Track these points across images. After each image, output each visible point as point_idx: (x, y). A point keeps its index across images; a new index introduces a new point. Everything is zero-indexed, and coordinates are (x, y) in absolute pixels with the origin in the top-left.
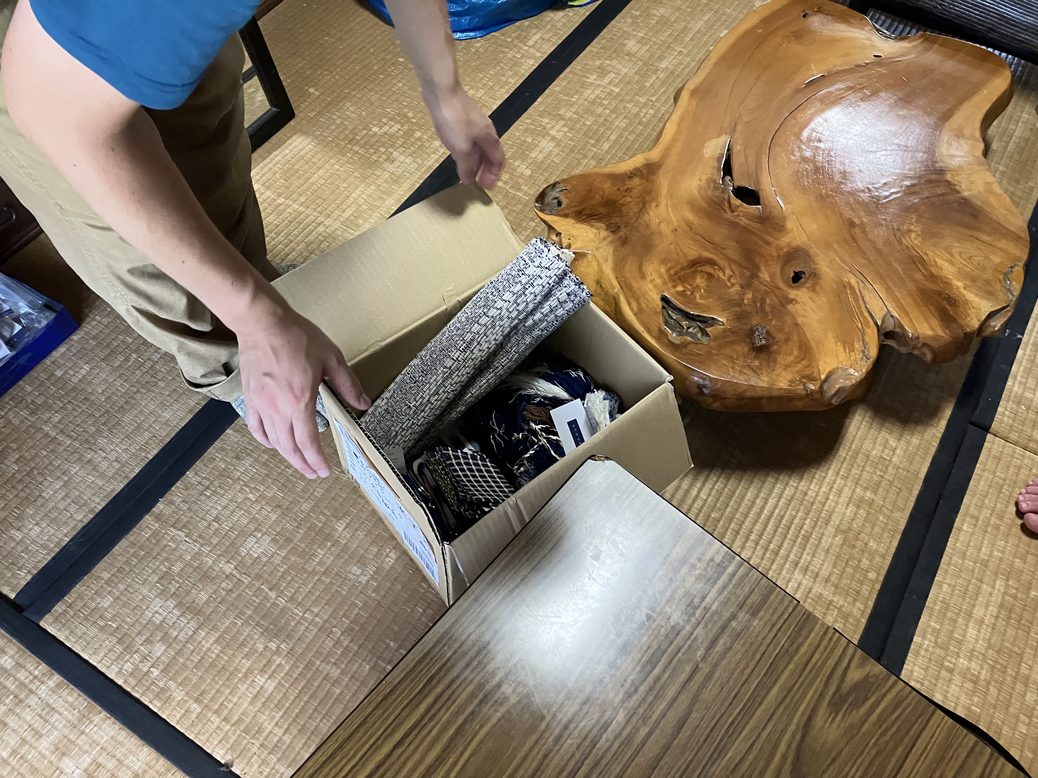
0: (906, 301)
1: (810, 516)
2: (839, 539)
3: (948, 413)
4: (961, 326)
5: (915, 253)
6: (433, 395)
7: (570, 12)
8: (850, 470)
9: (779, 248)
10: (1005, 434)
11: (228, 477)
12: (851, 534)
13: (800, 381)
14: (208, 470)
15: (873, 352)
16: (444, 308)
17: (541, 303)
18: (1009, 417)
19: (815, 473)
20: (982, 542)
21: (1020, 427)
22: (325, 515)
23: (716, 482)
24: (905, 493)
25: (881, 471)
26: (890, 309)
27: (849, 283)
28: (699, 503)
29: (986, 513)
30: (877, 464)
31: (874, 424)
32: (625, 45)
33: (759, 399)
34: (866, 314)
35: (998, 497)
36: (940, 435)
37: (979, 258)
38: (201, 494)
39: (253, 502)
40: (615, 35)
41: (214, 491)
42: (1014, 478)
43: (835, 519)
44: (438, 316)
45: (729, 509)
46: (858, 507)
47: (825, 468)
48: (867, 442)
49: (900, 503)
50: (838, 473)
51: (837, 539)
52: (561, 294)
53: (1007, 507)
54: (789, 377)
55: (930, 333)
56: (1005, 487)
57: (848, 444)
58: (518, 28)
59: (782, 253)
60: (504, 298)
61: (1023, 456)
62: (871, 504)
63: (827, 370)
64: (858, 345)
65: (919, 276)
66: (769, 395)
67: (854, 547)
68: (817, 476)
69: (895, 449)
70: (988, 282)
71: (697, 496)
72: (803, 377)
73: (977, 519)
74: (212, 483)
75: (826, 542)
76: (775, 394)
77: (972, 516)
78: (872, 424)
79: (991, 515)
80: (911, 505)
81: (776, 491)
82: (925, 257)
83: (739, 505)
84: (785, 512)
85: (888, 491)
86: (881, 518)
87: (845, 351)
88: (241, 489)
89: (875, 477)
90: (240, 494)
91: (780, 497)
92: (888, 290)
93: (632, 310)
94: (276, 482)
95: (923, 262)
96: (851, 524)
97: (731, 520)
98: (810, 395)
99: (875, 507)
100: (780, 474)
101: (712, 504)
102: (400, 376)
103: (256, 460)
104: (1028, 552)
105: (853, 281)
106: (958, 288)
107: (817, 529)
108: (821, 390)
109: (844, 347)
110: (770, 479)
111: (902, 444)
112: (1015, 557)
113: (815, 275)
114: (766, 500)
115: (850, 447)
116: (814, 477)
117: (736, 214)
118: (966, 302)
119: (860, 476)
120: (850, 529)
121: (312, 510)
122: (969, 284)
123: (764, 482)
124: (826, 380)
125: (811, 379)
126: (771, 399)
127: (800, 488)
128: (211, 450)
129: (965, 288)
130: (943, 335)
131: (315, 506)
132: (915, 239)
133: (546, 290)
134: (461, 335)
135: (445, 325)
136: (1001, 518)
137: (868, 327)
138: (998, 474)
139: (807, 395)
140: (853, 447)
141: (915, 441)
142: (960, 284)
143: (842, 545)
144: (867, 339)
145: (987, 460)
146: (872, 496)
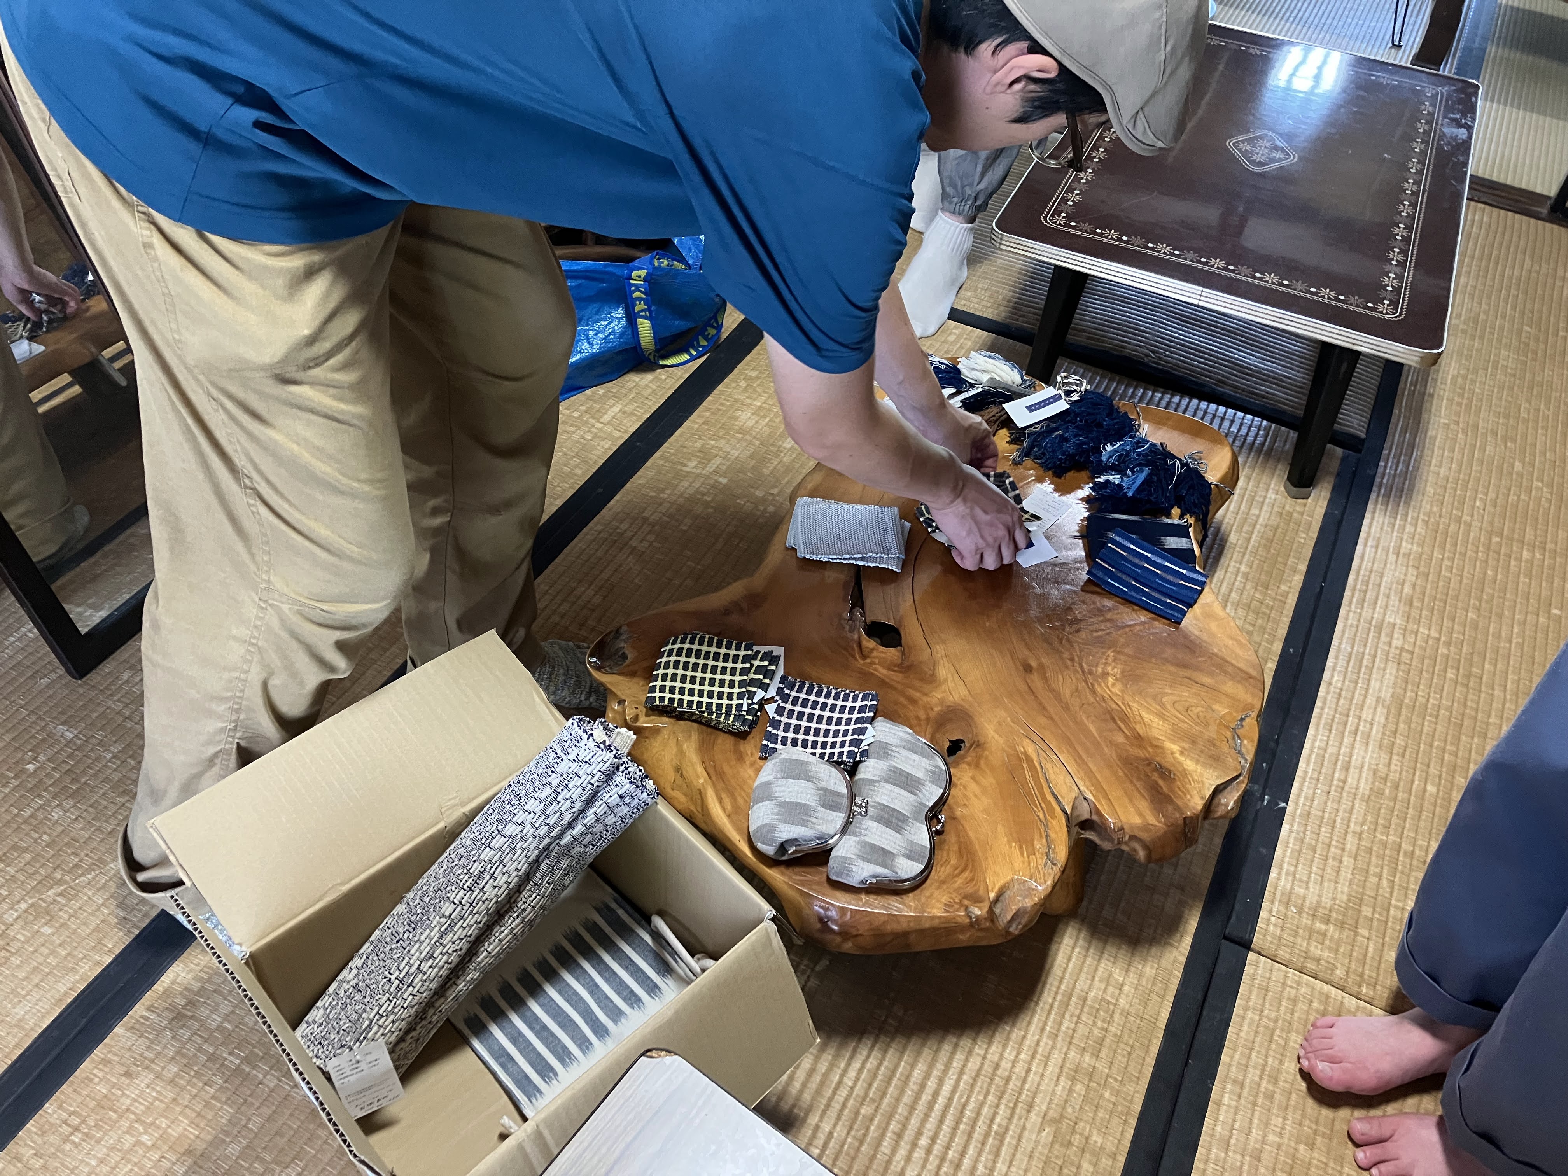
0: (1103, 776)
1: (1004, 1101)
2: (1047, 1134)
3: (1192, 924)
4: (1178, 808)
5: (1114, 706)
6: (425, 959)
7: (661, 374)
8: (1060, 1024)
9: (928, 708)
10: (1272, 952)
11: (111, 1109)
12: (1064, 1125)
13: (961, 904)
14: (79, 1100)
15: (1062, 853)
16: (441, 825)
17: (582, 811)
18: (1275, 925)
19: (1010, 1033)
20: (1251, 1122)
21: (1291, 939)
22: (262, 1160)
23: (868, 1057)
24: (1138, 1052)
25: (1104, 1021)
26: (1082, 788)
27: (1025, 753)
28: (843, 1092)
29: (1253, 1075)
30: (1098, 1010)
31: (1091, 951)
32: (736, 419)
33: (906, 934)
34: (1050, 798)
35: (1269, 1048)
36: (1183, 959)
37: (1199, 709)
38: (66, 1140)
39: (149, 1149)
40: (722, 404)
41: (87, 1135)
42: (1288, 1017)
43: (1041, 1104)
44: (433, 839)
45: (886, 1101)
46: (1073, 1080)
47: (1025, 1023)
48: (1083, 976)
49: (1133, 1070)
50: (1043, 1030)
51: (1044, 1134)
52: (610, 796)
53: (1281, 1062)
54: (945, 899)
55: (1138, 821)
56: (1278, 1032)
57: (1056, 983)
58: (589, 398)
59: (932, 715)
60: (526, 808)
61: (1299, 983)
62: (1091, 1074)
63: (998, 886)
64: (1039, 845)
65: (1120, 739)
66: (918, 927)
67: (1069, 1144)
68: (1014, 1036)
69: (1122, 985)
70: (1212, 743)
71: (840, 1083)
72: (965, 897)
73: (1242, 1085)
74: (84, 1121)
75: (1029, 1139)
76: (927, 925)
77: (1235, 1081)
78: (1088, 950)
79: (1261, 1078)
80: (1149, 1071)
81: (955, 1064)
82: (1127, 711)
83: (902, 1092)
84: (969, 1097)
85: (1115, 1052)
86: (1107, 1094)
87: (1022, 854)
88: (131, 1127)
89: (1096, 1031)
90: (127, 1137)
91: (961, 1073)
92: (1080, 762)
93: (724, 809)
94: (188, 1111)
95: (1125, 719)
96: (1064, 1108)
97: (890, 1117)
98: (975, 924)
99: (1096, 1078)
100: (960, 1036)
101: (862, 1093)
102: (377, 932)
103: (158, 1076)
104: (1316, 1132)
105: (1031, 750)
106: (1172, 753)
107: (1015, 1121)
108: (991, 915)
109: (1021, 848)
110: (947, 1047)
111: (1132, 978)
112: (1298, 1142)
113: (978, 745)
114: (941, 1081)
115: (1058, 988)
116: (1008, 1039)
117: (868, 661)
118: (1185, 773)
119: (1074, 1031)
120: (1062, 1116)
121: (242, 1155)
122: (1186, 746)
123: (937, 1051)
124: (997, 900)
125: (976, 900)
126: (922, 932)
127: (989, 1056)
128: (86, 1065)
129: (1182, 753)
130: (1155, 823)
131: (248, 1147)
132: (1113, 685)
133: (588, 793)
134: (464, 867)
135: (444, 851)
136: (1275, 1081)
137: (1054, 817)
138: (1266, 1012)
139: (972, 925)
140: (1063, 987)
141: (1149, 970)
142: (1175, 748)
143: (1052, 1143)
144: (1052, 835)
145: (1250, 992)
146: (1093, 1061)
